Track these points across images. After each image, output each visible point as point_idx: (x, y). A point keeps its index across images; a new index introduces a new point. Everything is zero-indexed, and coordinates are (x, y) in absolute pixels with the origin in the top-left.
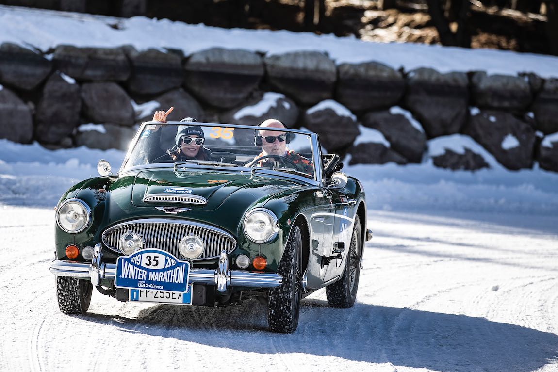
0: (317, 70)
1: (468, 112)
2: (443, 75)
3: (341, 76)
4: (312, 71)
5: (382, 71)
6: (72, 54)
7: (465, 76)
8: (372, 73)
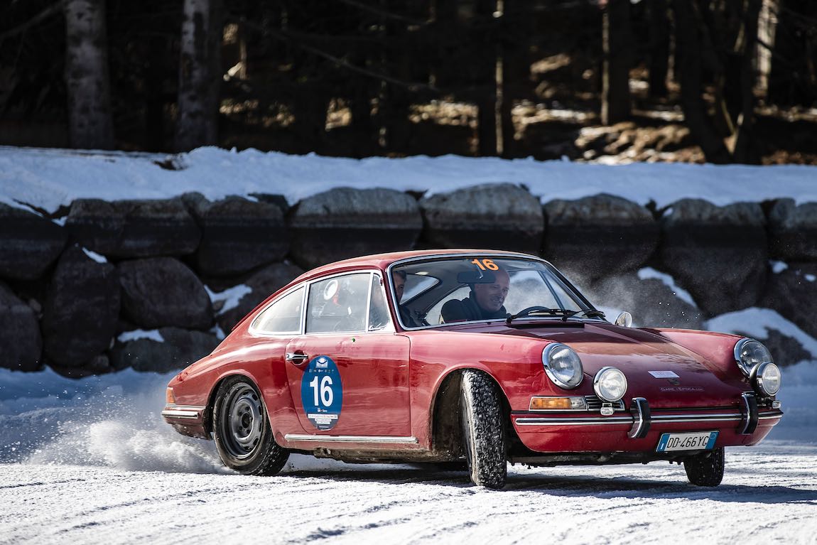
0: (511, 215)
1: (769, 269)
2: (723, 209)
3: (551, 221)
4: (501, 217)
5: (618, 209)
6: (98, 213)
7: (759, 209)
8: (602, 214)
